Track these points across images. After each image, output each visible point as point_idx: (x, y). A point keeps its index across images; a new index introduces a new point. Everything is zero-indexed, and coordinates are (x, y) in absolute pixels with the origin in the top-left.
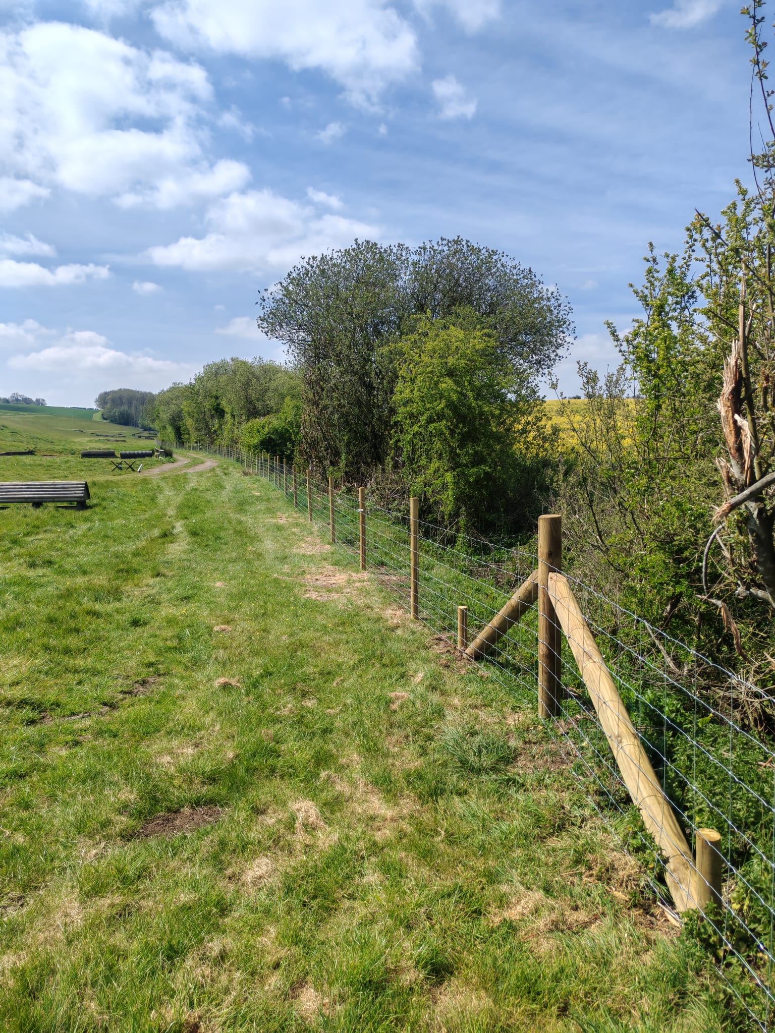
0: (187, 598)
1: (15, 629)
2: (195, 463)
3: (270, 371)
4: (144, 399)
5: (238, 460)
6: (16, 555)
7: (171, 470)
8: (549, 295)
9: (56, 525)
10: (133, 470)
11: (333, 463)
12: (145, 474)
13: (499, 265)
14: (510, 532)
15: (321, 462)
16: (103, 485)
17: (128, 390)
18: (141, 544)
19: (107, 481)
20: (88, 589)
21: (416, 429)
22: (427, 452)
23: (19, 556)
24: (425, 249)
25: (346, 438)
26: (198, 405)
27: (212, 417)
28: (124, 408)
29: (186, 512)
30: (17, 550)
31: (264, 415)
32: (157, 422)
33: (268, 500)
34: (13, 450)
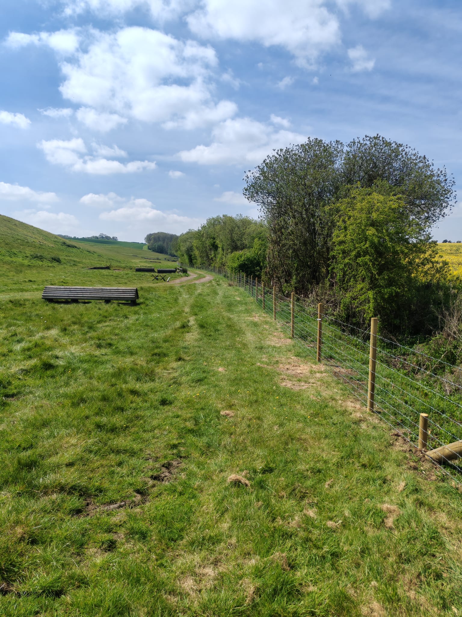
0: (199, 381)
1: (79, 404)
2: (200, 277)
3: (246, 223)
4: (172, 238)
5: (225, 276)
6: (90, 338)
7: (186, 281)
8: (439, 172)
9: (117, 316)
10: (165, 281)
11: (287, 281)
12: (172, 283)
13: (404, 153)
14: (411, 334)
15: (279, 280)
16: (146, 290)
17: (163, 233)
18: (169, 332)
19: (149, 287)
20: (132, 369)
21: (347, 261)
22: (354, 276)
23: (91, 338)
24: (354, 143)
25: (296, 265)
26: (203, 243)
27: (210, 249)
28: (160, 243)
29: (196, 310)
30: (92, 334)
31: (242, 249)
32: (179, 252)
33: (246, 304)
34: (98, 266)
